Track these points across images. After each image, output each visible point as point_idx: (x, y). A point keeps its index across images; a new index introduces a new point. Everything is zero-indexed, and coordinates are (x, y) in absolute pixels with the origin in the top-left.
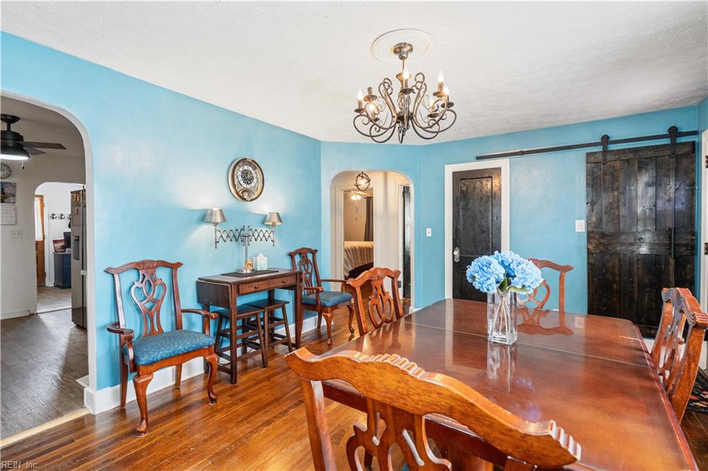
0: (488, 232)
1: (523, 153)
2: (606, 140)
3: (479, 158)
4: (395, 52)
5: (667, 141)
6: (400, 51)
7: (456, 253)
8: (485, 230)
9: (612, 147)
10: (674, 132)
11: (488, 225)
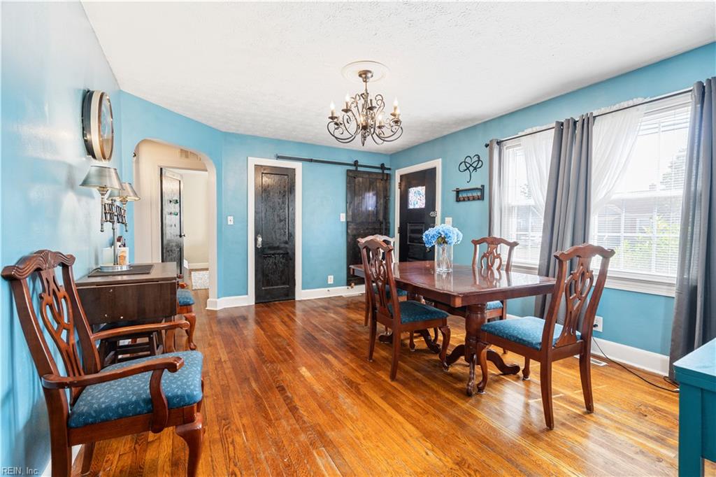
0: (285, 221)
1: (311, 160)
2: (356, 164)
3: (279, 157)
4: (360, 76)
5: (380, 171)
6: (364, 75)
7: (260, 239)
8: (282, 218)
9: (359, 169)
10: (382, 167)
11: (285, 215)
